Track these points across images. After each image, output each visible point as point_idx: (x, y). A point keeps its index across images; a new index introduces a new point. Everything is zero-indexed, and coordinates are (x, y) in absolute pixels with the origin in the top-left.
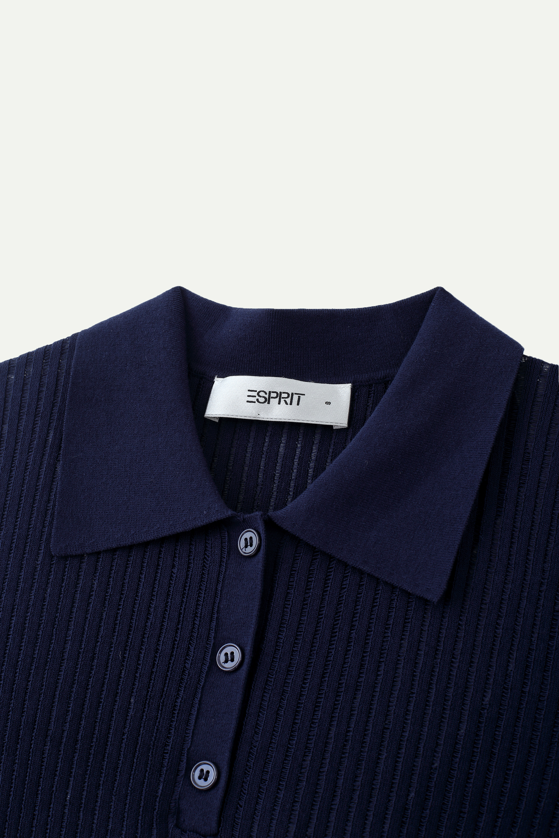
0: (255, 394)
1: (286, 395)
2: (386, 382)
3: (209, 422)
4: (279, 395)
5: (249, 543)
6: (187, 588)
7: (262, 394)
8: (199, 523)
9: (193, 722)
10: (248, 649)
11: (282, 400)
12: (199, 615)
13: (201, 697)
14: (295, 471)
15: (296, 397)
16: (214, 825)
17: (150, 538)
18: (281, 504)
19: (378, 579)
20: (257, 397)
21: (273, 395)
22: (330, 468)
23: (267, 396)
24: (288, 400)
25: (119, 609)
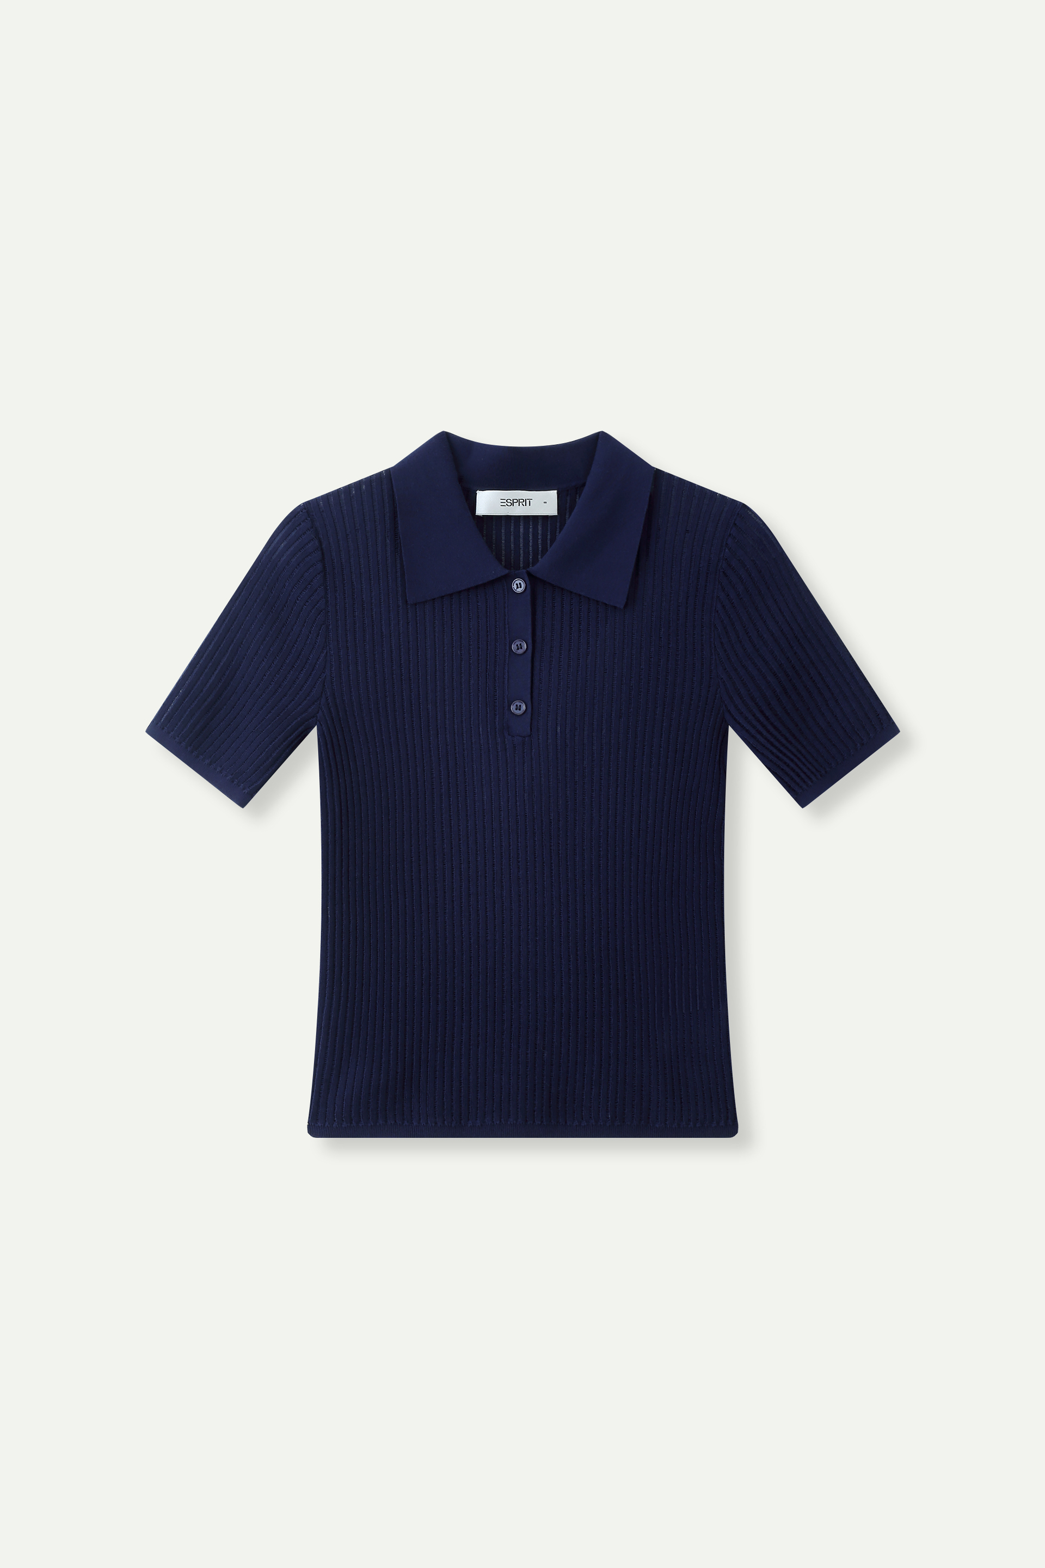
0: (505, 501)
1: (522, 501)
2: (584, 485)
3: (478, 516)
4: (518, 501)
5: (519, 586)
6: (488, 613)
7: (508, 501)
8: (491, 578)
9: (506, 682)
10: (530, 641)
11: (521, 503)
12: (498, 627)
13: (508, 669)
14: (531, 554)
15: (528, 501)
16: (529, 731)
17: (463, 588)
18: (535, 561)
19: (589, 598)
20: (506, 503)
21: (515, 501)
22: (559, 537)
23: (512, 502)
24: (524, 503)
25: (452, 628)
